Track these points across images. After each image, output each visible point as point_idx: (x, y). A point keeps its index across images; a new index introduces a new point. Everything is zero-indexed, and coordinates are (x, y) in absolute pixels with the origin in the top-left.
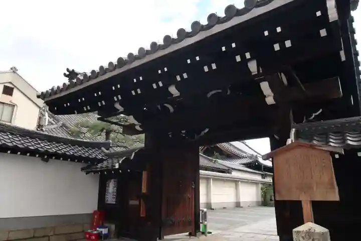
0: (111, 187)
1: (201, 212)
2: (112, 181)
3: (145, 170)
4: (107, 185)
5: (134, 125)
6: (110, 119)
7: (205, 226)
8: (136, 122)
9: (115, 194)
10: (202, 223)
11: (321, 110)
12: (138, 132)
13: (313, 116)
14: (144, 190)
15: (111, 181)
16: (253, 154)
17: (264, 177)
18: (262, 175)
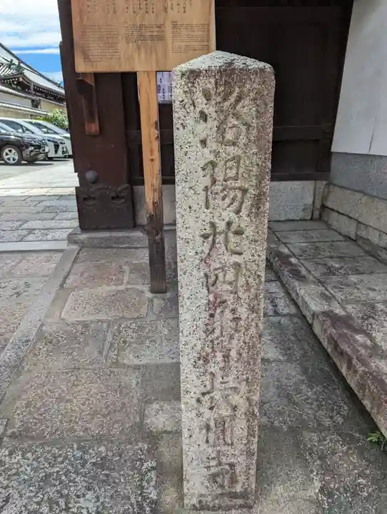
16: (12, 60)
17: (35, 104)
18: (33, 101)
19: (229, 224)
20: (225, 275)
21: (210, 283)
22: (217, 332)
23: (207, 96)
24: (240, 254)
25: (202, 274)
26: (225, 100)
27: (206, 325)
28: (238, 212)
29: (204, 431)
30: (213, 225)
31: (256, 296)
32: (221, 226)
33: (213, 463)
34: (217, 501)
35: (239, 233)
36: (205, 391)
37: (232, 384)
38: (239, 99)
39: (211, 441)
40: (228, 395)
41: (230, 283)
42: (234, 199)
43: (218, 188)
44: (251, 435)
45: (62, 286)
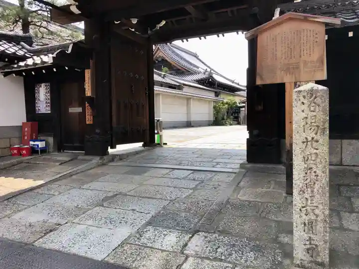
0: (43, 93)
2: (43, 85)
3: (89, 68)
4: (36, 91)
7: (161, 137)
9: (49, 101)
10: (157, 134)
14: (88, 93)
15: (41, 86)
16: (206, 69)
17: (217, 95)
18: (216, 92)
19: (313, 138)
20: (311, 158)
21: (306, 160)
22: (309, 180)
23: (304, 97)
24: (317, 149)
25: (302, 156)
26: (310, 98)
27: (304, 177)
28: (316, 134)
29: (303, 225)
30: (306, 138)
31: (325, 167)
32: (310, 139)
33: (308, 243)
34: (309, 265)
35: (317, 141)
36: (303, 205)
37: (315, 205)
38: (316, 97)
39: (306, 231)
40: (313, 210)
41: (314, 161)
42: (314, 130)
43: (308, 126)
44: (326, 232)
45: (237, 186)
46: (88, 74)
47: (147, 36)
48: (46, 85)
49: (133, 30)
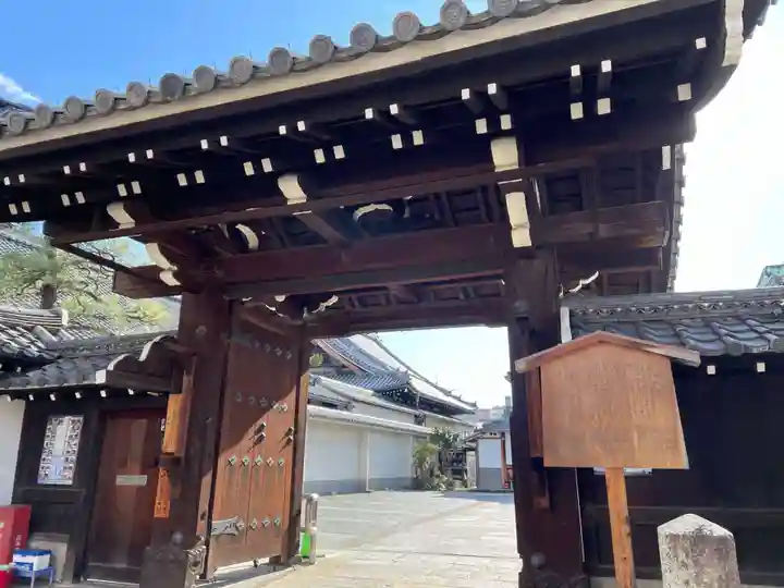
0: (63, 437)
1: (304, 502)
2: (67, 419)
4: (49, 434)
5: (157, 270)
6: (84, 246)
7: (313, 539)
8: (164, 263)
9: (74, 457)
10: (304, 530)
11: (597, 274)
12: (164, 291)
13: (580, 286)
14: (169, 445)
15: (60, 423)
16: (398, 368)
17: (419, 421)
18: (416, 416)
46: (174, 404)
47: (299, 323)
48: (73, 422)
49: (274, 309)
